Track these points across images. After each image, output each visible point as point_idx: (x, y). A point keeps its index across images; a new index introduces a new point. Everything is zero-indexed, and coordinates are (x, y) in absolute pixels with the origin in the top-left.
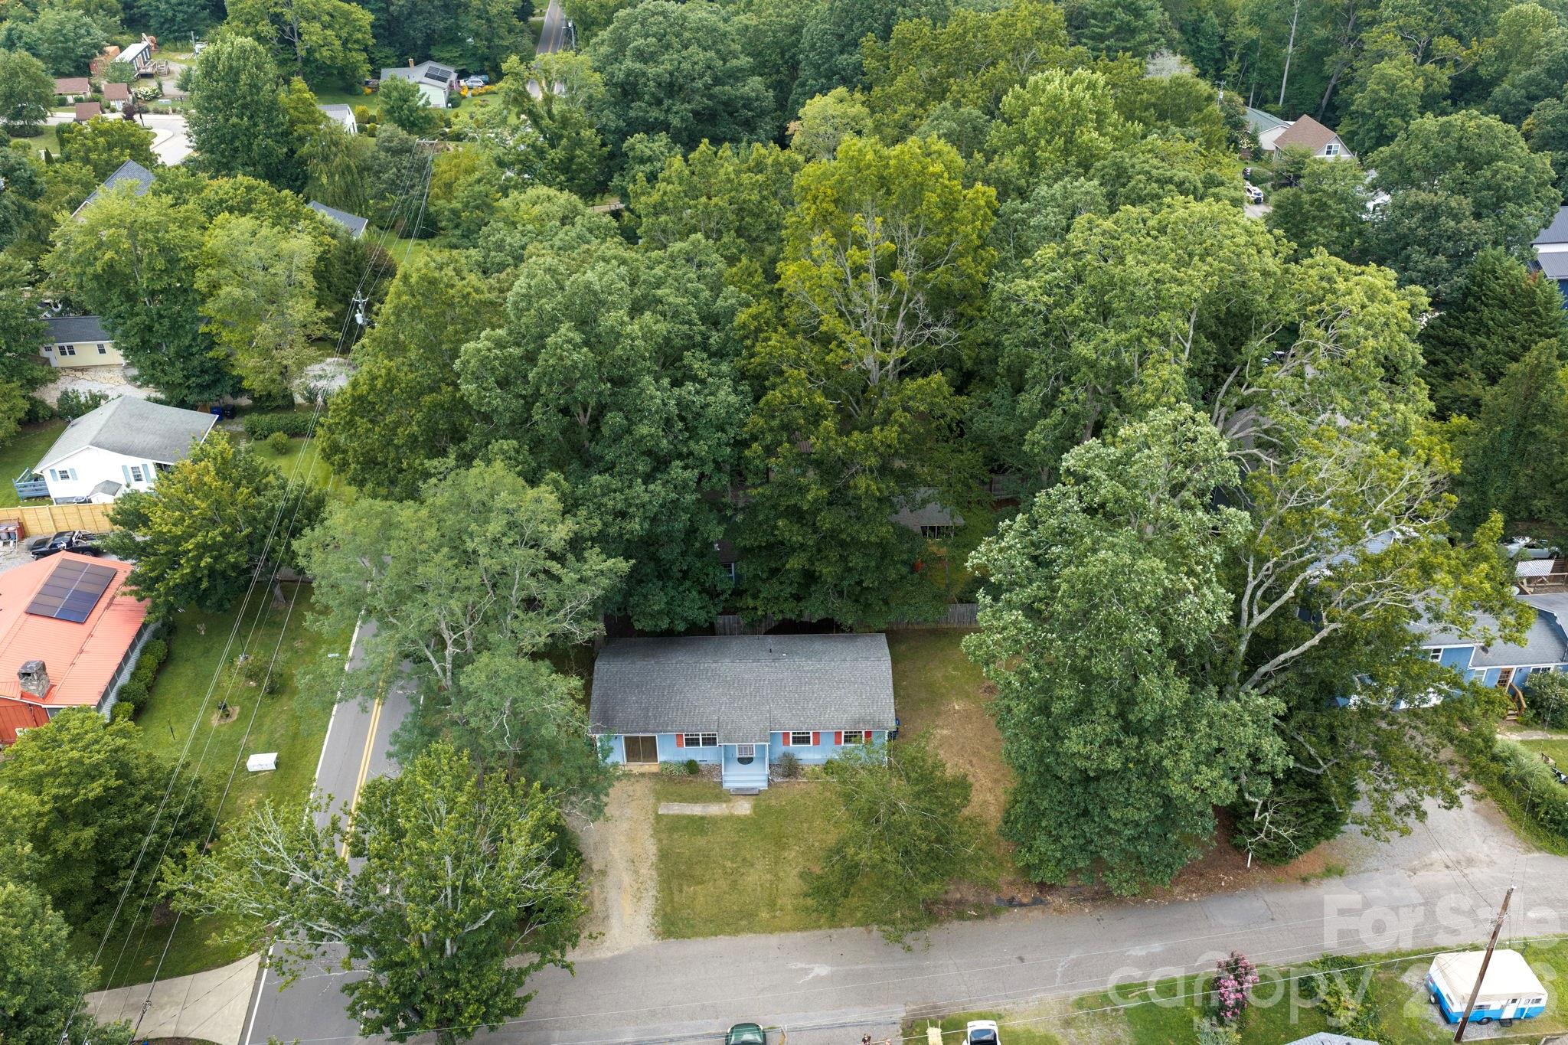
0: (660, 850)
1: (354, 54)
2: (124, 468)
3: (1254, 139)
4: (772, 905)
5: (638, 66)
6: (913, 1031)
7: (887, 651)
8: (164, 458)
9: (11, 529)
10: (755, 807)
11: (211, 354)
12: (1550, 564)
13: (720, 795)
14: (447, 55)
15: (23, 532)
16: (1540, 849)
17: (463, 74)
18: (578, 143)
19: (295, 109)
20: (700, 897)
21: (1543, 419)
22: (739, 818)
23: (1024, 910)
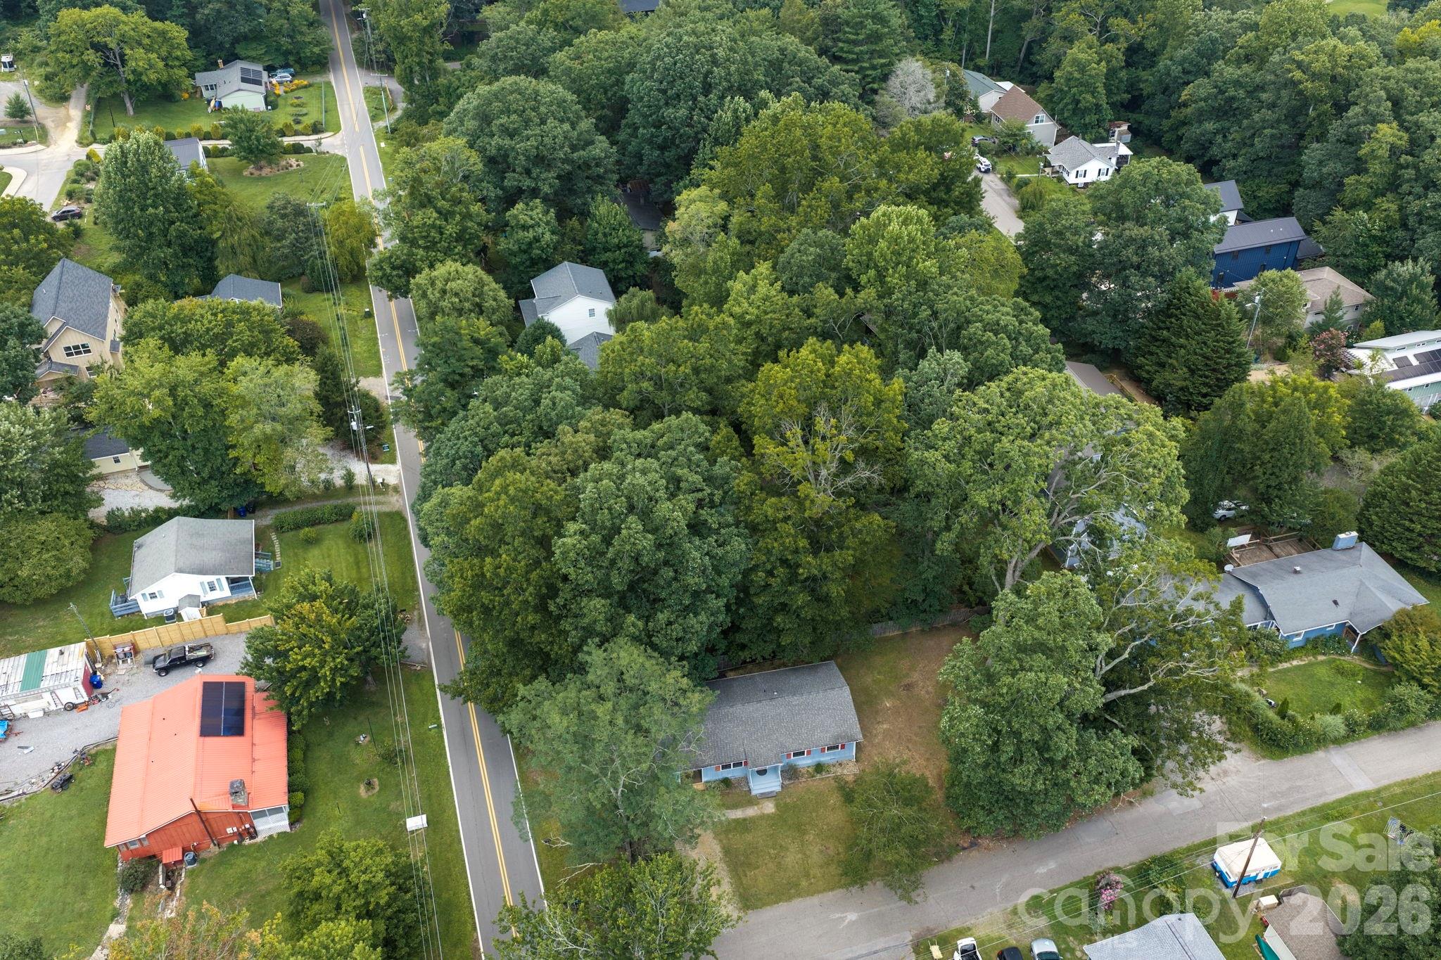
0: (723, 848)
1: (176, 70)
2: (202, 584)
3: (975, 105)
4: (807, 875)
5: (507, 142)
6: (920, 947)
7: (843, 680)
8: (232, 571)
9: (127, 649)
10: (777, 806)
11: (238, 471)
12: (1248, 536)
13: (750, 800)
14: (253, 53)
15: (135, 650)
16: (1264, 757)
17: (271, 69)
18: (468, 216)
19: (200, 192)
20: (760, 878)
21: (1240, 439)
22: (768, 816)
23: (966, 852)
